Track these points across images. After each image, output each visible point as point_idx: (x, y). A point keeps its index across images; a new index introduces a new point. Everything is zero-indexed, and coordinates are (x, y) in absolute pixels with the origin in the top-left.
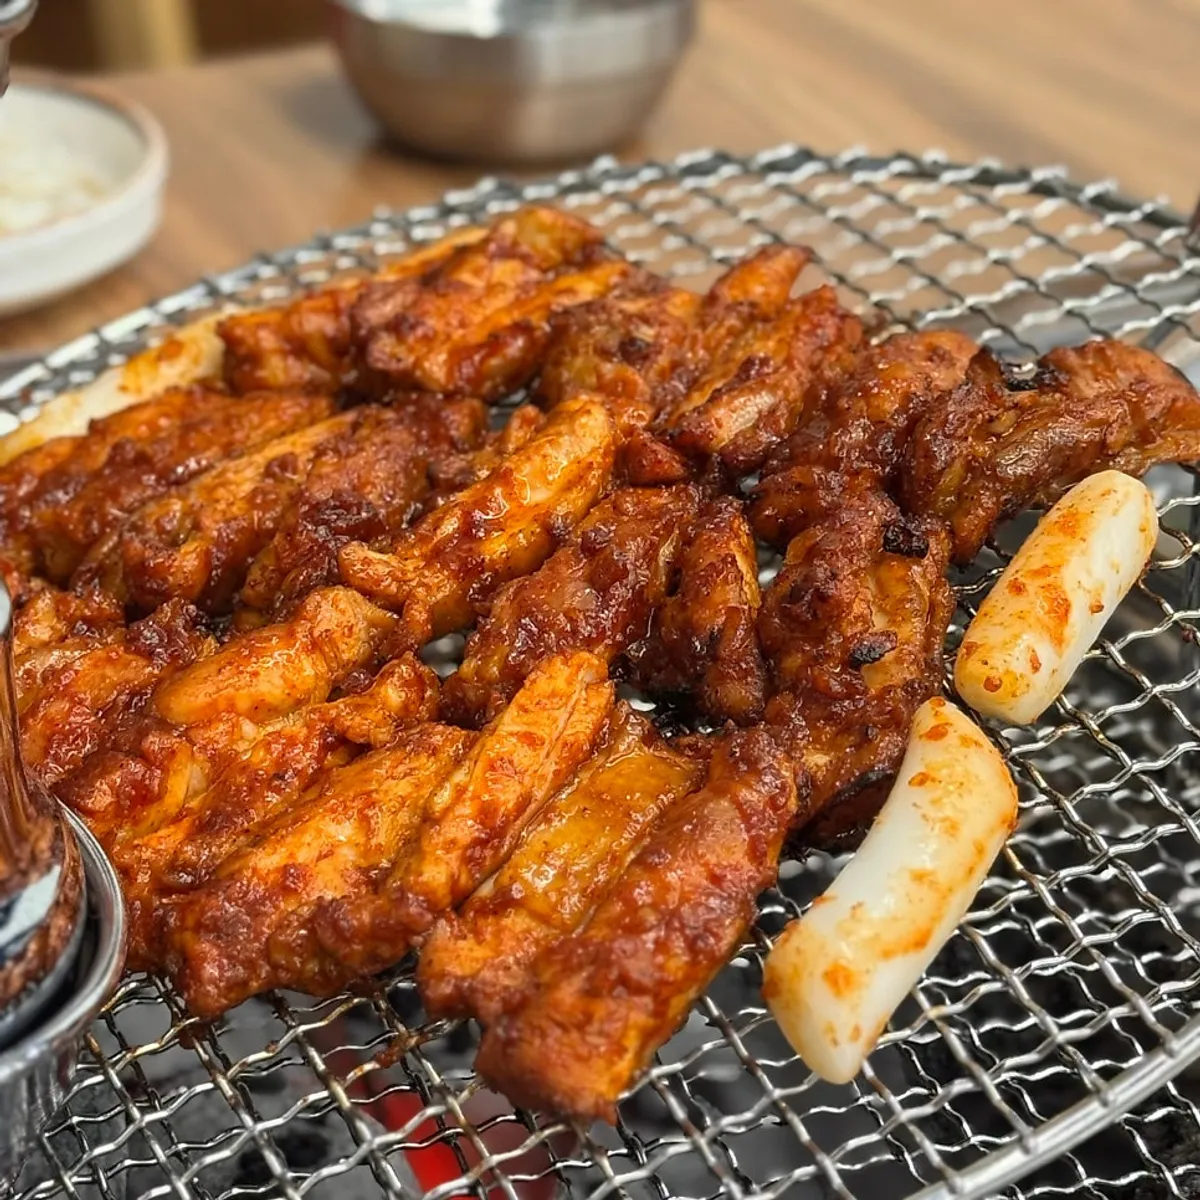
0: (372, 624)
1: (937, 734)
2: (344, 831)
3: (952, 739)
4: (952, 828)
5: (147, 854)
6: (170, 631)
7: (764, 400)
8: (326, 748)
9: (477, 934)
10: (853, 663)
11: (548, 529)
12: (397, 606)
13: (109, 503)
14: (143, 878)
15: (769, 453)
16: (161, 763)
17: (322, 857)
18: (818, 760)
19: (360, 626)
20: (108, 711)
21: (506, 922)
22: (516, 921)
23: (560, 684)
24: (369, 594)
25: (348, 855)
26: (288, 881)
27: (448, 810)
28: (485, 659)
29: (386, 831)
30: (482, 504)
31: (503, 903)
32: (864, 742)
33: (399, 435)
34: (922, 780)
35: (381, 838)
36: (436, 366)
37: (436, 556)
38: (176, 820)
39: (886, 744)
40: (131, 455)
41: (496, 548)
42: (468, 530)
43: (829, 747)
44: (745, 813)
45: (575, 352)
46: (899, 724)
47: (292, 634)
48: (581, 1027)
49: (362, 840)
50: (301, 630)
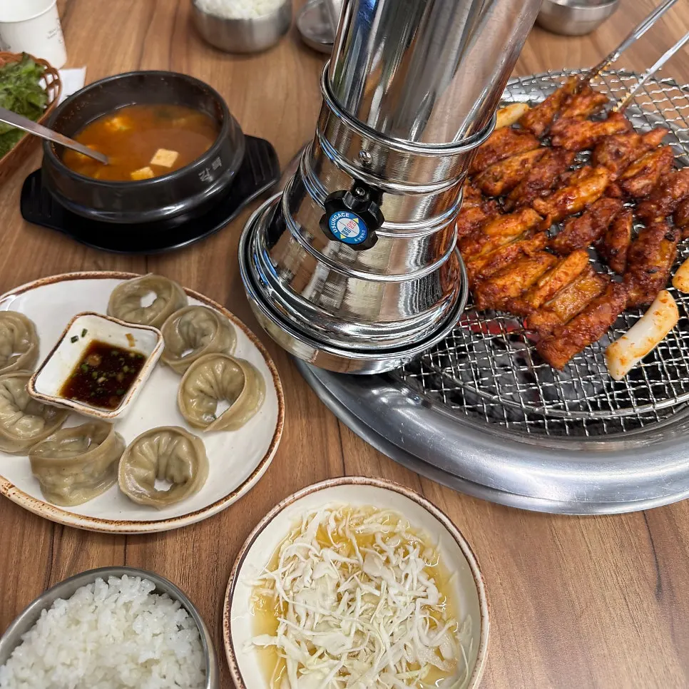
0: (537, 219)
1: (664, 301)
2: (519, 279)
3: (667, 304)
4: (660, 327)
5: (474, 266)
6: (490, 208)
7: (647, 181)
8: (519, 253)
9: (543, 315)
10: (648, 272)
11: (584, 205)
12: (545, 216)
13: (484, 163)
14: (473, 272)
15: (643, 197)
16: (483, 245)
17: (511, 284)
18: (633, 294)
19: (534, 219)
20: (473, 224)
21: (550, 315)
22: (552, 315)
23: (577, 260)
24: (538, 211)
25: (518, 285)
26: (504, 288)
27: (543, 287)
28: (562, 238)
29: (529, 281)
30: (570, 194)
31: (550, 310)
32: (646, 295)
33: (554, 162)
34: (657, 313)
35: (526, 283)
36: (569, 144)
37: (556, 205)
38: (482, 259)
39: (650, 297)
40: (491, 149)
41: (570, 207)
42: (565, 200)
43: (637, 291)
44: (612, 307)
45: (603, 151)
46: (655, 293)
47: (517, 219)
48: (561, 352)
49: (522, 282)
50: (520, 218)
